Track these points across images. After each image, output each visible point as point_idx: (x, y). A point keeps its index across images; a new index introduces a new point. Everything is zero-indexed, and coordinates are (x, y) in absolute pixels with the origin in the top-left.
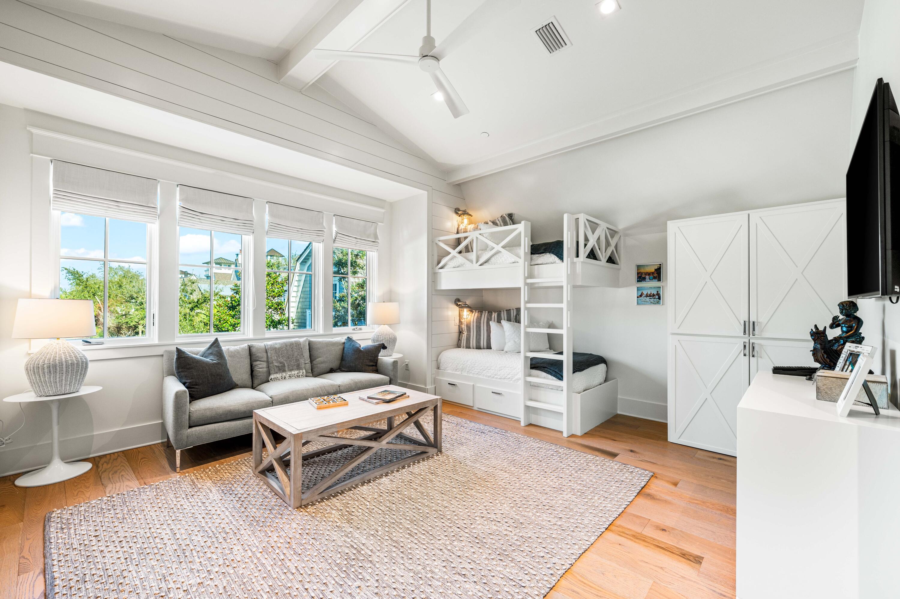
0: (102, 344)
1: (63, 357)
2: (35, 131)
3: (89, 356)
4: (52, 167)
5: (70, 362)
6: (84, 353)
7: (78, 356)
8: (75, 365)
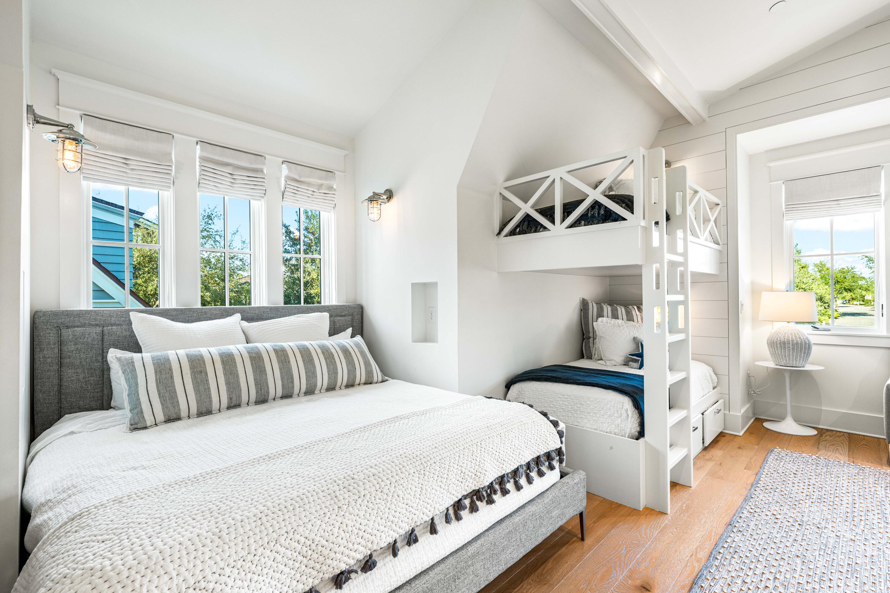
0: (829, 330)
1: (790, 337)
2: (771, 165)
3: (813, 340)
4: (783, 187)
5: (795, 341)
6: (809, 337)
7: (802, 338)
8: (800, 345)
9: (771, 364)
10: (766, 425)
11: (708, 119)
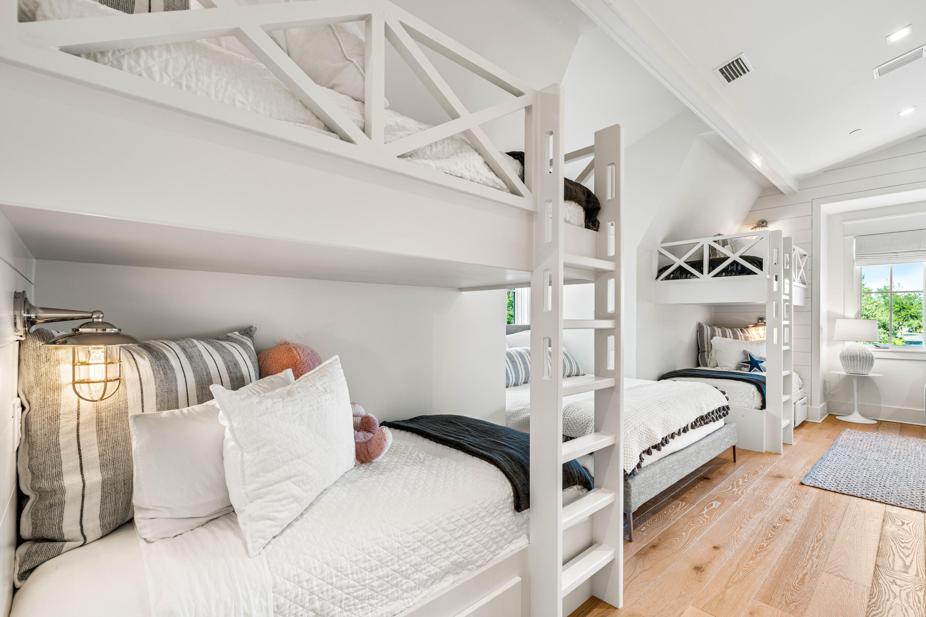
0: (888, 348)
1: (858, 351)
2: (845, 223)
3: (875, 355)
4: (855, 240)
5: (862, 356)
6: (872, 352)
7: (867, 353)
8: (865, 358)
9: (843, 373)
10: (837, 417)
11: (798, 191)
